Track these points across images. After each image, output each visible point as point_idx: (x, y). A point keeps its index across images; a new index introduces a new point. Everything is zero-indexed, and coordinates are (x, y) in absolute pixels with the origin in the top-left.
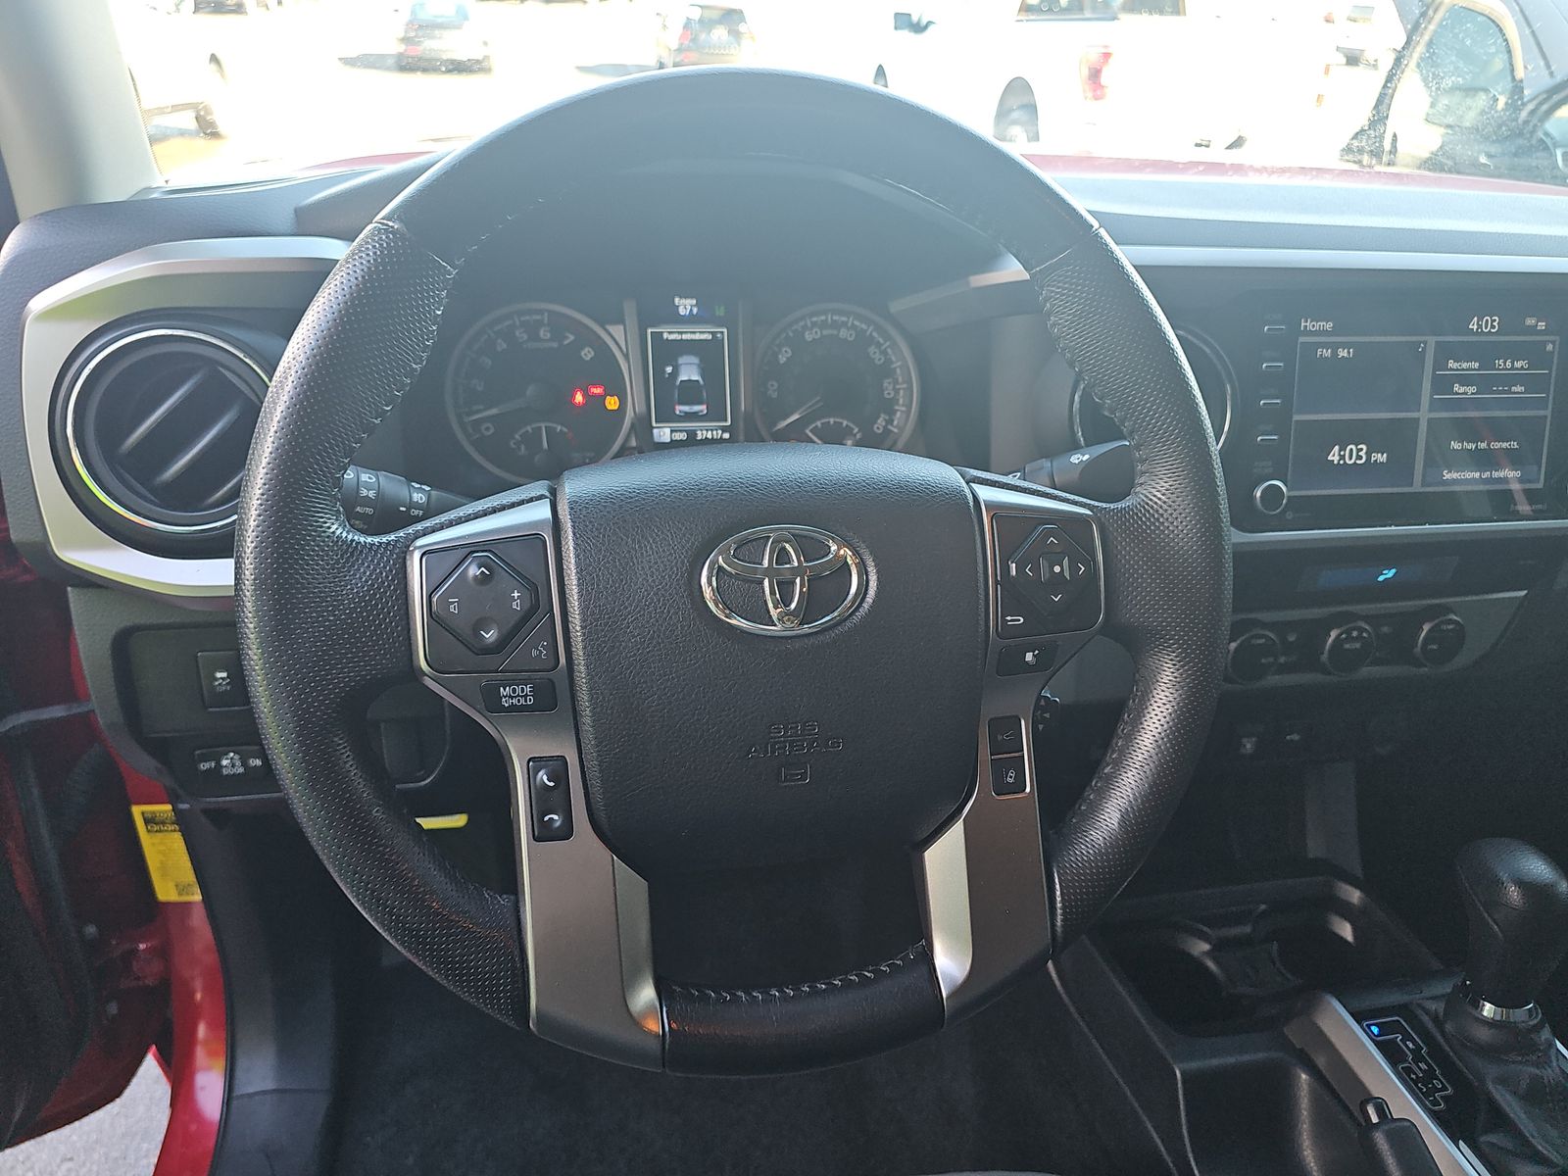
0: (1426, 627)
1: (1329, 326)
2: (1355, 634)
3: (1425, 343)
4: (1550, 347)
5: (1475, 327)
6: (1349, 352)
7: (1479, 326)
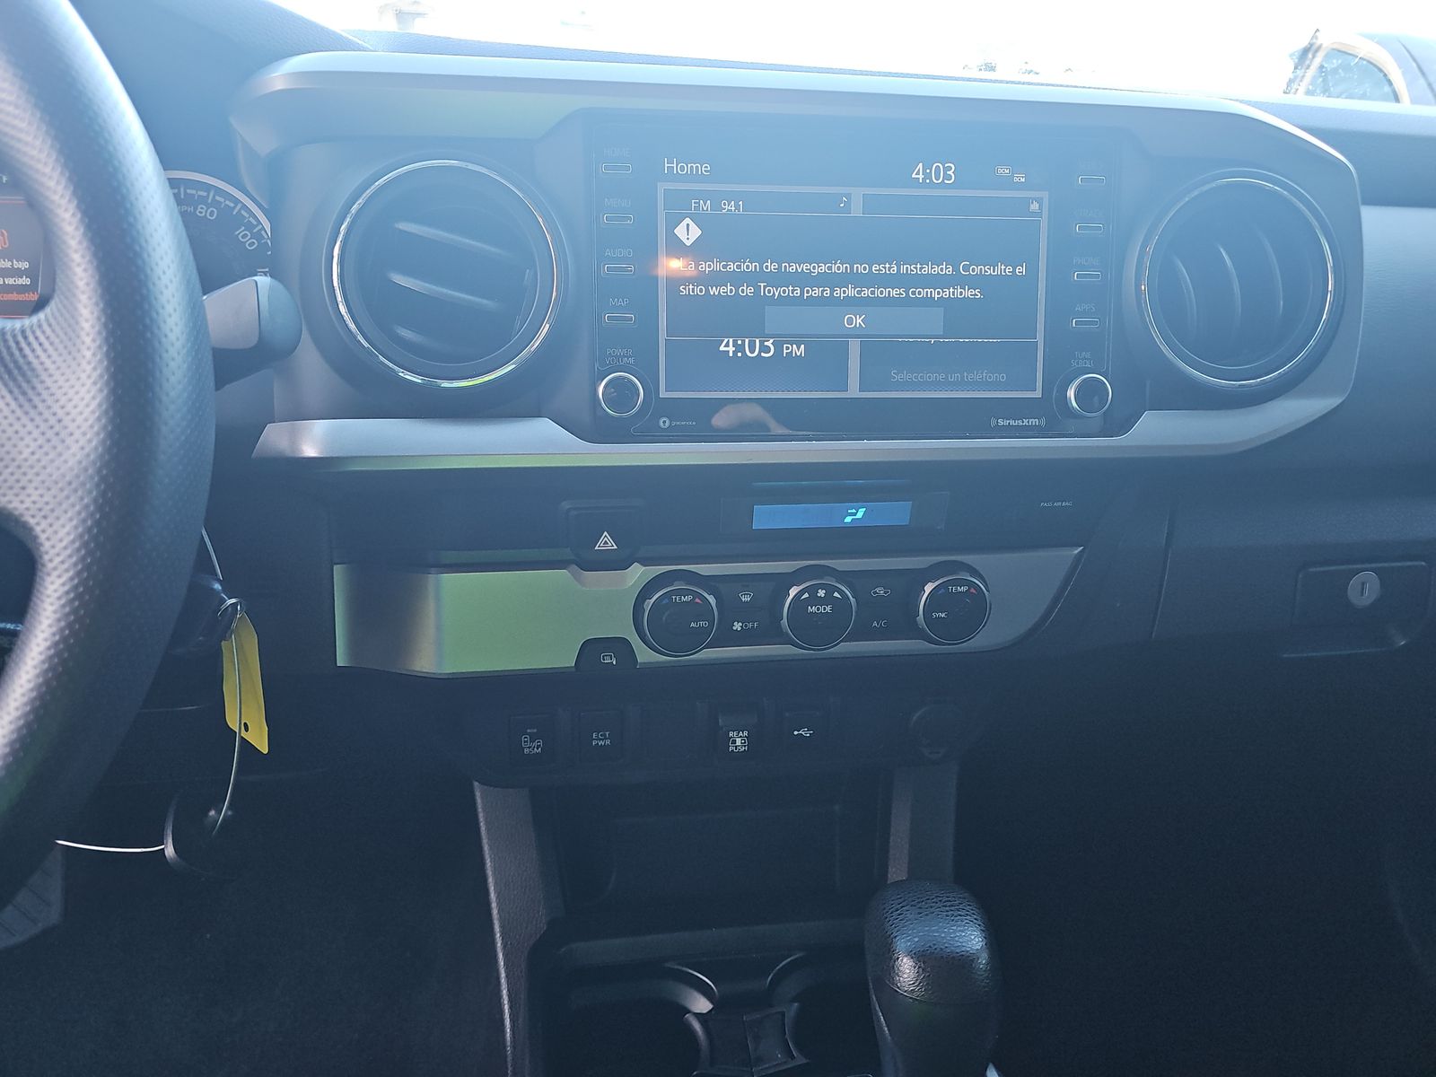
0: (929, 588)
1: (704, 169)
2: (821, 593)
3: (848, 196)
4: (1035, 207)
5: (921, 176)
6: (737, 207)
7: (927, 176)
